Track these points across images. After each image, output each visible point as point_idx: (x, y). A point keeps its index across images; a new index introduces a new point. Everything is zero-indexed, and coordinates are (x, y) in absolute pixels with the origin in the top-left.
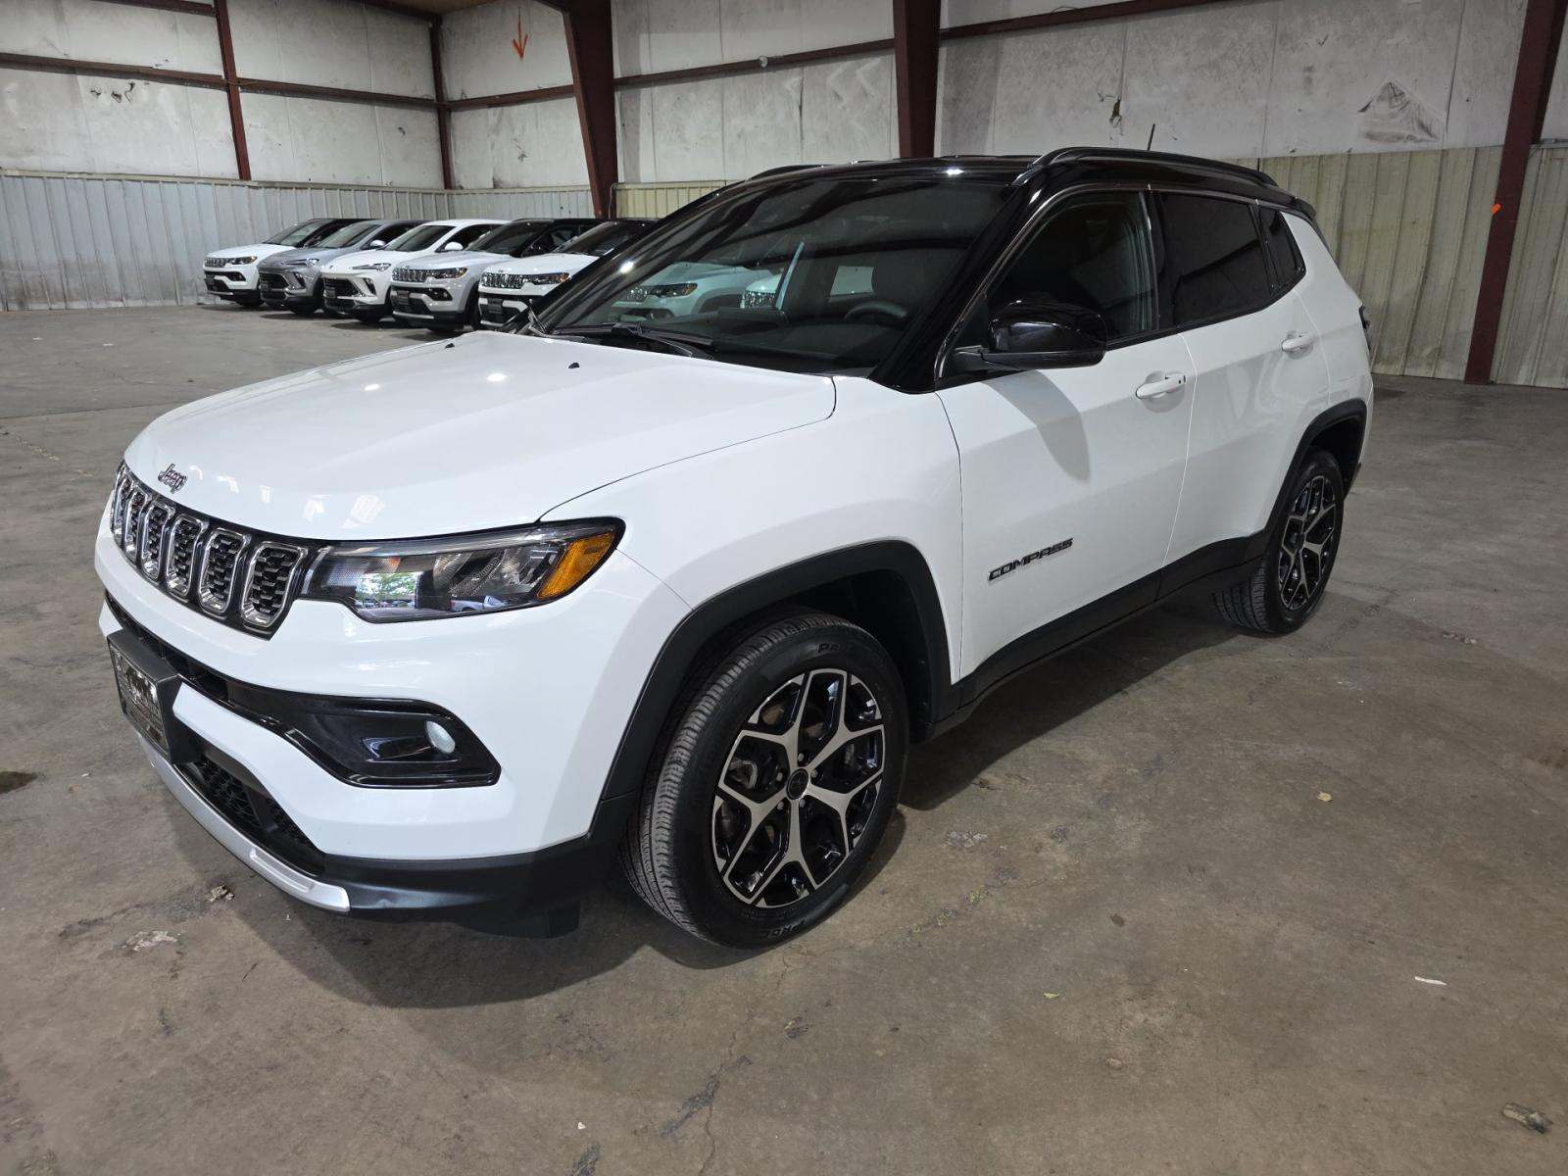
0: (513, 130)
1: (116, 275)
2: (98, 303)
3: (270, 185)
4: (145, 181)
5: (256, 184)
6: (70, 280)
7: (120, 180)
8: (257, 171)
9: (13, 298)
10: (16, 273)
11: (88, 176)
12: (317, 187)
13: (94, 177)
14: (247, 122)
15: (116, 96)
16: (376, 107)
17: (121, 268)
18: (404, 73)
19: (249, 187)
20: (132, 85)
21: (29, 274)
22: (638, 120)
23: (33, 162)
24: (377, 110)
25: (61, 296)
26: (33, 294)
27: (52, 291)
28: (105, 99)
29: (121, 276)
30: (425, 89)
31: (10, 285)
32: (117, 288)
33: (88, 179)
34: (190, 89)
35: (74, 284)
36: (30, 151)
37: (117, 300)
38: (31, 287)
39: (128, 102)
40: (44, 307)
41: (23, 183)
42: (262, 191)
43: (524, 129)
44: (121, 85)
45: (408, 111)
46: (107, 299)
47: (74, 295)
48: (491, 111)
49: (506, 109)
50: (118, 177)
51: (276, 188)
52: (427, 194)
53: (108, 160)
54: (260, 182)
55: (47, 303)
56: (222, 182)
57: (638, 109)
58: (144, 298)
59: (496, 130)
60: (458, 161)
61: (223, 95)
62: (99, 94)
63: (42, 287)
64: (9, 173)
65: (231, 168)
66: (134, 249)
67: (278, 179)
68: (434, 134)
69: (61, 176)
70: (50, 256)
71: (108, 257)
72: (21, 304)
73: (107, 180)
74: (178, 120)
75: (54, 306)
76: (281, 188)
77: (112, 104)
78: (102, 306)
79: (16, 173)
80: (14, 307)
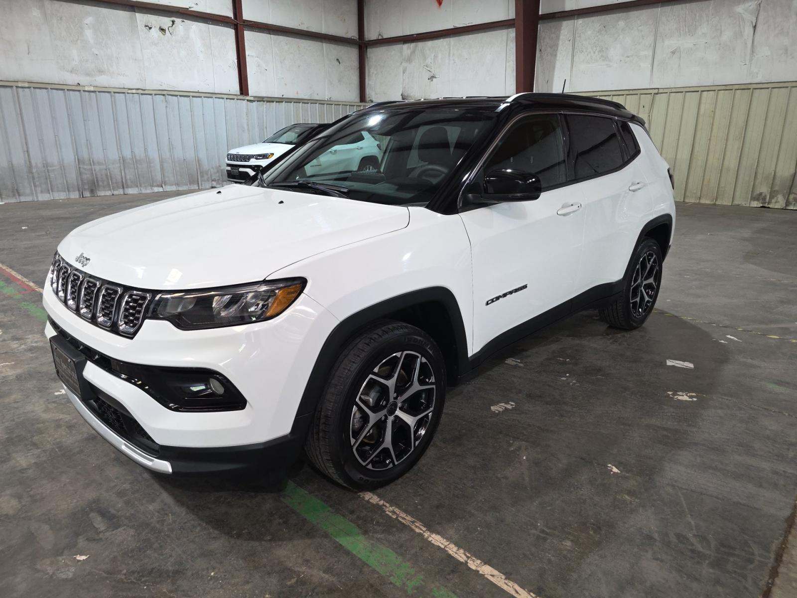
0: (425, 59)
1: (158, 167)
2: (146, 189)
3: (261, 99)
4: (180, 96)
5: (252, 99)
6: (127, 172)
7: (164, 95)
8: (254, 89)
9: (86, 187)
10: (89, 167)
11: (142, 92)
12: (289, 100)
13: (146, 92)
14: (248, 52)
15: (162, 30)
16: (324, 44)
17: (162, 162)
18: (341, 20)
19: (247, 100)
20: (173, 22)
21: (97, 168)
22: (557, 45)
23: (103, 81)
24: (325, 46)
25: (120, 185)
26: (101, 183)
27: (114, 181)
28: (155, 32)
29: (162, 169)
30: (351, 32)
31: (85, 177)
32: (159, 177)
33: (142, 94)
34: (211, 27)
35: (130, 175)
36: (101, 72)
37: (158, 186)
38: (99, 179)
39: (170, 35)
40: (108, 193)
41: (96, 95)
42: (254, 103)
43: (436, 57)
44: (166, 21)
45: (343, 47)
46: (152, 186)
47: (129, 183)
48: (406, 46)
49: (420, 44)
50: (163, 93)
51: (264, 101)
52: (352, 105)
53: (157, 80)
54: (254, 97)
55: (110, 190)
56: (229, 97)
57: (558, 38)
58: (177, 184)
59: (409, 60)
60: (370, 83)
61: (231, 32)
62: (150, 28)
63: (107, 178)
64: (86, 89)
65: (235, 88)
66: (171, 148)
67: (264, 94)
68: (356, 64)
69: (122, 91)
70: (113, 154)
71: (154, 154)
72: (92, 191)
73: (155, 95)
74: (203, 50)
75: (116, 193)
76: (267, 102)
77: (159, 36)
78: (149, 191)
79: (92, 89)
80: (87, 194)
